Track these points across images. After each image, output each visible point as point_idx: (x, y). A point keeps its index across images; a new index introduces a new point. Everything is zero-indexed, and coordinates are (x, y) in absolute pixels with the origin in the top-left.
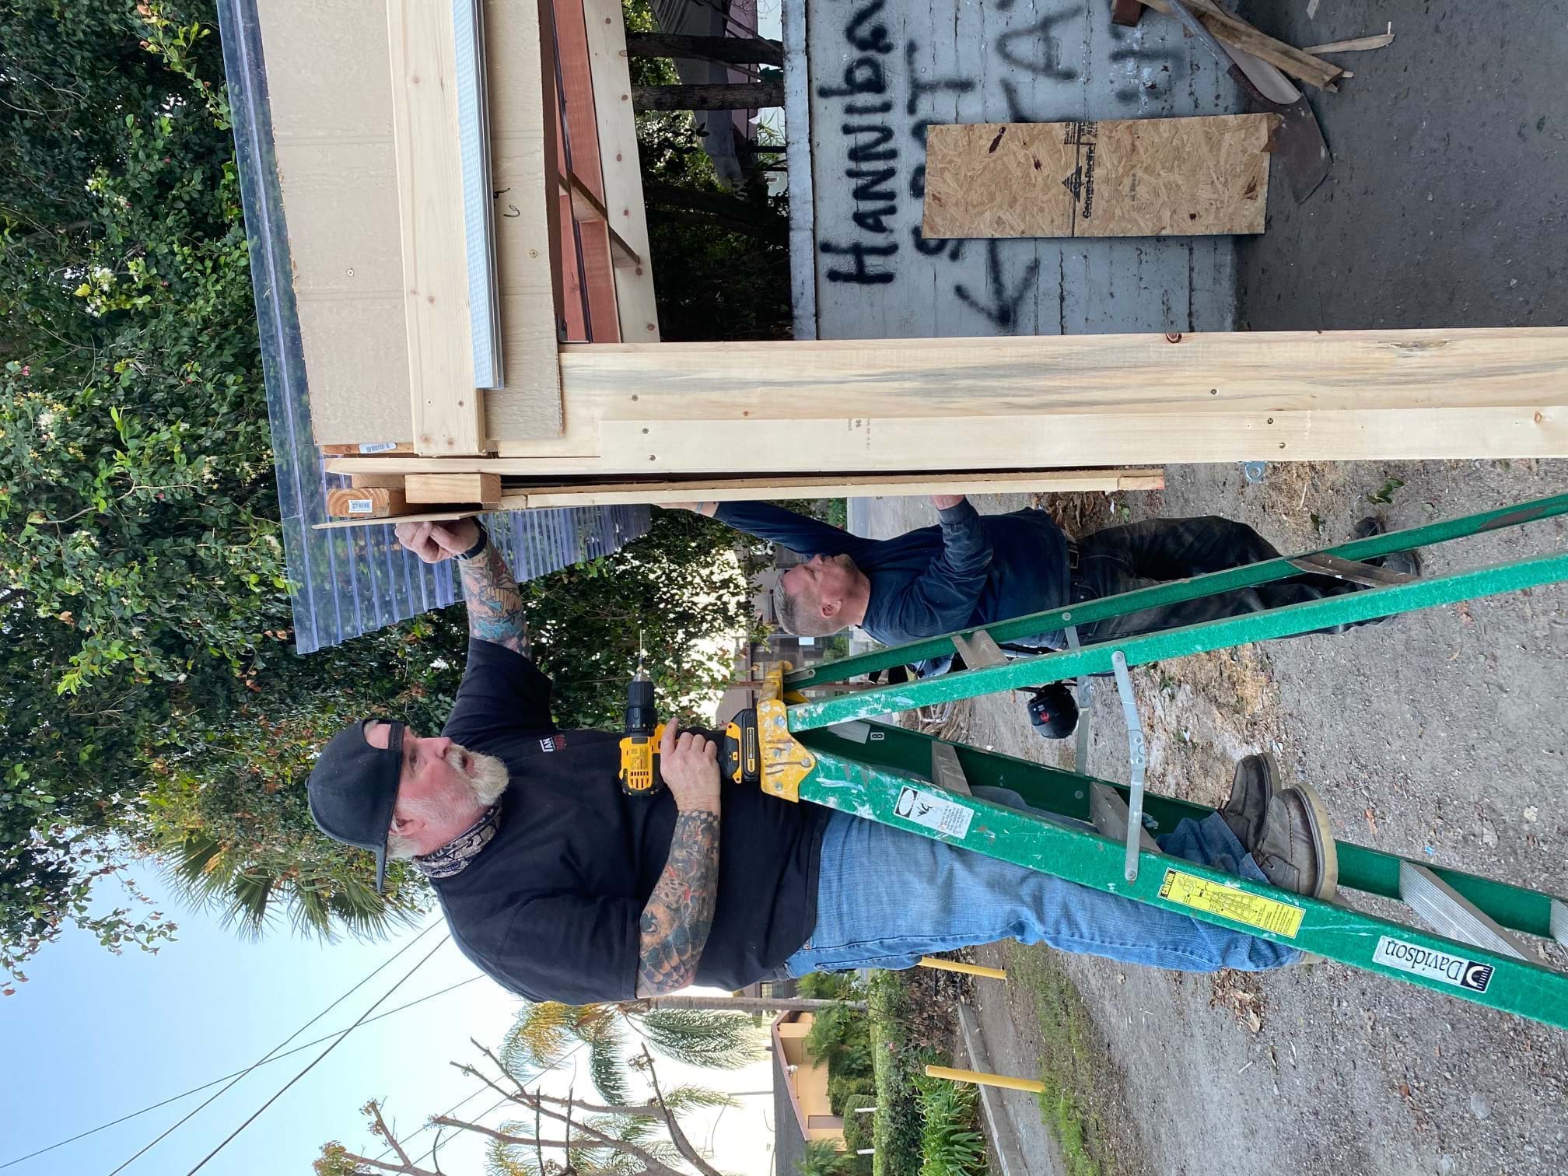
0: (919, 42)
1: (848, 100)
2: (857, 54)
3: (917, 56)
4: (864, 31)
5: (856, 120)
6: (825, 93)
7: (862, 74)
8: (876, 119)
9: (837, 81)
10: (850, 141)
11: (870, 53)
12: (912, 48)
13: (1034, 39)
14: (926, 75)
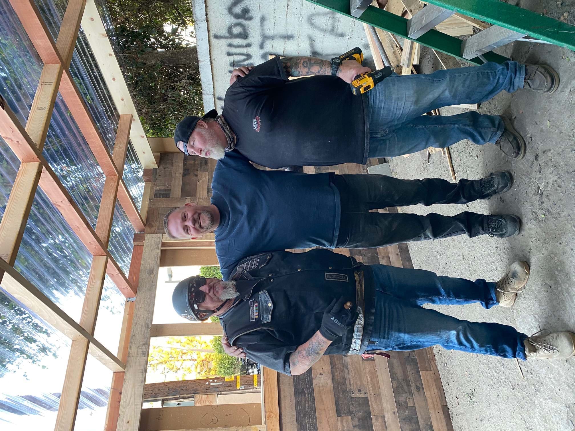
0: (267, 17)
1: (229, 41)
2: (234, 21)
3: (265, 23)
4: (238, 9)
5: (233, 50)
6: (216, 37)
7: (237, 30)
8: (244, 50)
9: (224, 32)
10: (231, 59)
11: (241, 21)
12: (263, 19)
13: (327, 18)
14: (269, 32)
